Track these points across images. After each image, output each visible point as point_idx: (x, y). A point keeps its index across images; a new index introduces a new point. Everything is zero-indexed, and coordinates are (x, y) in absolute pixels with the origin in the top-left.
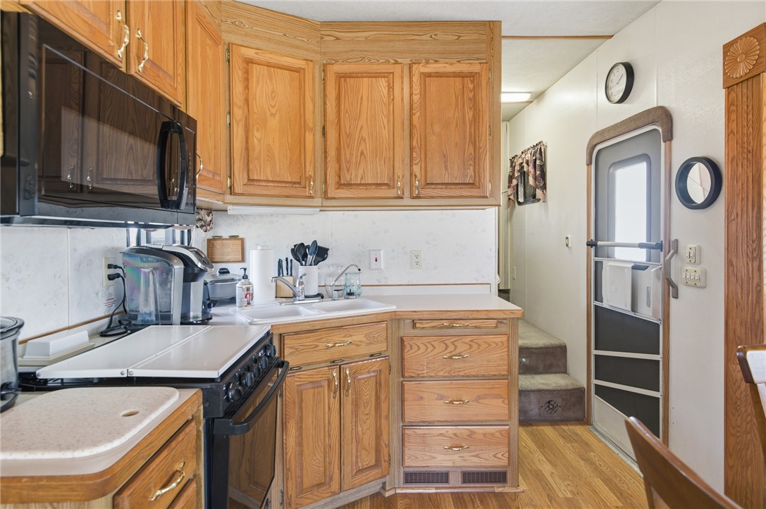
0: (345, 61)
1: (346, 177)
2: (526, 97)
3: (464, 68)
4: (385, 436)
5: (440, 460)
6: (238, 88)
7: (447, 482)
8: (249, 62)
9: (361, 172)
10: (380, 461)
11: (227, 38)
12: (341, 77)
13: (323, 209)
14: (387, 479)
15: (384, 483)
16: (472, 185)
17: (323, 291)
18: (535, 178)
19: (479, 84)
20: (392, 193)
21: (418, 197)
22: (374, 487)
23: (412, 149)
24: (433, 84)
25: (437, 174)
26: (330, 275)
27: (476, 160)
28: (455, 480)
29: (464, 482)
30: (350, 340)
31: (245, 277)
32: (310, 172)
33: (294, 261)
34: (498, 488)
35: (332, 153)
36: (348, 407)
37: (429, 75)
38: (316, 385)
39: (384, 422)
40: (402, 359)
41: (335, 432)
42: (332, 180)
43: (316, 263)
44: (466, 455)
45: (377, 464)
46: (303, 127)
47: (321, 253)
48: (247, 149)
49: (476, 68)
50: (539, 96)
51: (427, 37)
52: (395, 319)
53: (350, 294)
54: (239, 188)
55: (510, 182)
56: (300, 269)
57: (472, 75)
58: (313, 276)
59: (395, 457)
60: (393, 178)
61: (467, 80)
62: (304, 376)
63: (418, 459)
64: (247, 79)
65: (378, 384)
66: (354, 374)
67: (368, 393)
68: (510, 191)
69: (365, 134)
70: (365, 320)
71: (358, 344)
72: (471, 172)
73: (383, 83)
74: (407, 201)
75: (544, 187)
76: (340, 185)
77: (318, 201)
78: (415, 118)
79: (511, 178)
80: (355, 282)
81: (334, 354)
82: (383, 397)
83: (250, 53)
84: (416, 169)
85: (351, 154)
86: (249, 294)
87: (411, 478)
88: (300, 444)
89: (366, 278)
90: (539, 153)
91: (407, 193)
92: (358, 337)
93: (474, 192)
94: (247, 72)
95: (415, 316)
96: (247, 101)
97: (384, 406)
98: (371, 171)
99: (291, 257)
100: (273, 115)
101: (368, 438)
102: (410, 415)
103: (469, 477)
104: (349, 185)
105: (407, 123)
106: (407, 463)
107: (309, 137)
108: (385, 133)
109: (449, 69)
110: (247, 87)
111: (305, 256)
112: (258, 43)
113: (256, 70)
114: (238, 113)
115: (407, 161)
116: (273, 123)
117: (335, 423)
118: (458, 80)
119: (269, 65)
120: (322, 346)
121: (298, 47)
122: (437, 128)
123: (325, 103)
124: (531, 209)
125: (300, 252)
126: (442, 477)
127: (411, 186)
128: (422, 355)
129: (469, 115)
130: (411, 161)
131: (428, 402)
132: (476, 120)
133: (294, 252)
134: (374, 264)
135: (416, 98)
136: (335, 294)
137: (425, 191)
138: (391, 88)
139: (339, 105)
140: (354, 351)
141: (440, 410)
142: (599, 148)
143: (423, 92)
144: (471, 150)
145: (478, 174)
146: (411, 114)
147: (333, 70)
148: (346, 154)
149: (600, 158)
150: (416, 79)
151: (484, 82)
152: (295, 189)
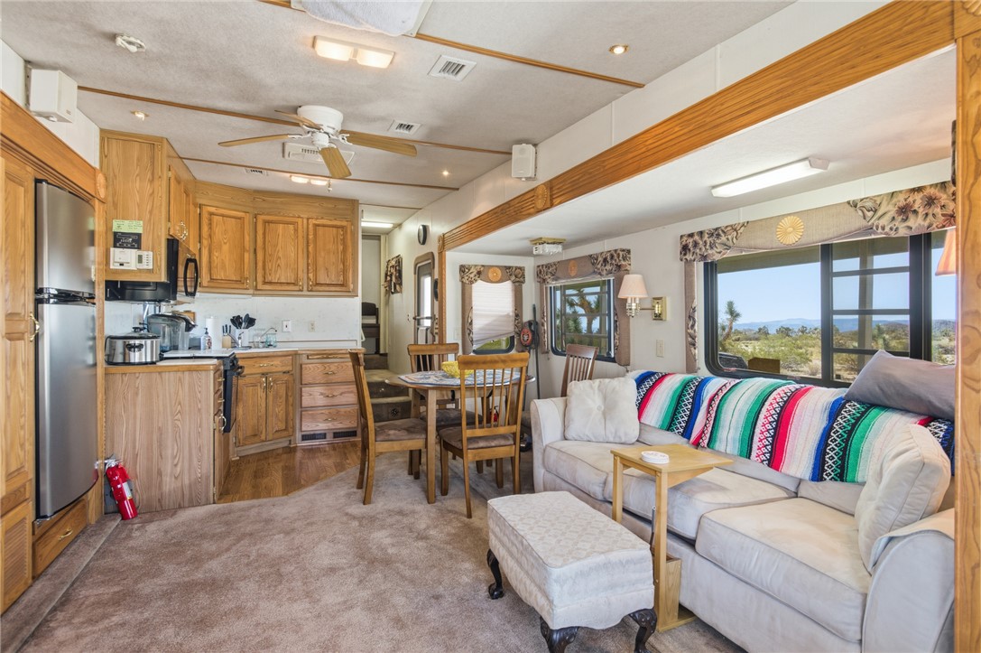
0: (268, 214)
1: (269, 278)
2: (390, 226)
3: (337, 223)
4: (291, 415)
5: (321, 426)
6: (205, 229)
7: (325, 438)
8: (211, 214)
9: (278, 276)
10: (288, 428)
11: (200, 201)
12: (266, 222)
13: (254, 295)
14: (292, 438)
15: (290, 441)
16: (342, 285)
17: (251, 345)
18: (396, 278)
19: (346, 232)
20: (297, 288)
21: (311, 291)
22: (286, 444)
23: (308, 264)
24: (320, 230)
25: (322, 279)
26: (257, 335)
27: (344, 272)
28: (330, 437)
29: (334, 437)
30: (270, 363)
31: (207, 333)
32: (246, 274)
33: (232, 326)
34: (352, 439)
35: (260, 264)
36: (271, 398)
37: (318, 225)
38: (254, 385)
39: (291, 408)
40: (301, 375)
41: (263, 410)
42: (260, 279)
43: (247, 328)
44: (335, 423)
45: (286, 429)
46: (243, 249)
47: (251, 322)
48: (210, 262)
49: (344, 223)
50: (399, 226)
51: (317, 204)
52: (295, 354)
53: (270, 345)
54: (205, 284)
55: (386, 278)
56: (236, 332)
57: (342, 227)
58: (246, 336)
59: (298, 426)
60: (297, 279)
61: (340, 230)
62: (247, 380)
63: (309, 426)
64: (210, 224)
65: (287, 388)
66: (274, 381)
67: (282, 392)
69: (280, 255)
70: (280, 354)
71: (278, 365)
72: (341, 278)
73: (291, 227)
74: (305, 293)
75: (401, 284)
76: (265, 283)
77: (251, 291)
78: (310, 249)
79: (386, 275)
80: (272, 339)
81: (265, 370)
82: (290, 394)
83: (212, 210)
84: (311, 275)
85: (272, 265)
86: (210, 342)
87: (305, 438)
88: (244, 414)
89: (279, 337)
90: (399, 261)
91: (305, 288)
92: (277, 362)
93: (343, 289)
94: (210, 220)
95: (308, 352)
96: (210, 236)
97: (291, 399)
98: (283, 275)
99: (229, 323)
100: (225, 243)
101: (282, 414)
102: (305, 403)
103: (336, 435)
104: (270, 283)
105: (305, 250)
106: (304, 429)
107: (246, 255)
108: (293, 255)
109: (329, 223)
110: (210, 228)
111: (241, 324)
112: (216, 204)
113: (215, 218)
114: (205, 242)
115: (305, 271)
116: (226, 248)
117: (264, 405)
118: (334, 229)
119: (223, 216)
120: (257, 365)
121: (240, 205)
122: (323, 254)
123: (256, 236)
124: (396, 297)
125: (237, 321)
126: (324, 436)
127: (308, 284)
128: (312, 370)
129: (341, 248)
130: (308, 270)
131: (314, 396)
132: (344, 251)
133: (232, 320)
134: (285, 329)
135: (311, 237)
136: (261, 345)
137: (315, 287)
138: (296, 230)
139: (264, 238)
140: (274, 369)
141: (321, 401)
142: (419, 265)
143: (315, 234)
144: (342, 266)
145: (345, 279)
146: (308, 246)
147: (261, 218)
148: (269, 265)
149: (420, 272)
150: (311, 226)
151: (349, 231)
152: (237, 284)
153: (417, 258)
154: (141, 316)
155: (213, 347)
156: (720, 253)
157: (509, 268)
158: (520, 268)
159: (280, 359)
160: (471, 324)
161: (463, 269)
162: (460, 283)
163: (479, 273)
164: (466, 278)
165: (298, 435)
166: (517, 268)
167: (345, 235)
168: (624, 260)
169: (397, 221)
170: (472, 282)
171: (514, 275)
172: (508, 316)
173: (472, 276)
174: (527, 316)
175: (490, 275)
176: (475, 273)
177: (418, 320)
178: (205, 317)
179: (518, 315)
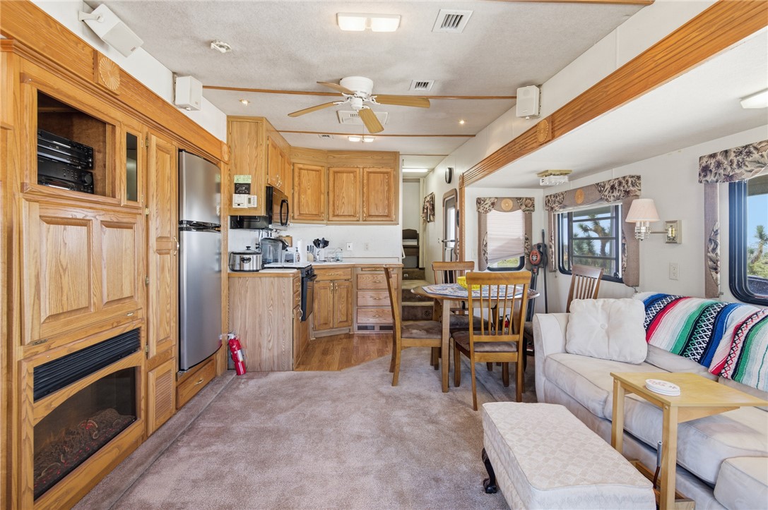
0: (337, 167)
1: (337, 212)
2: (426, 171)
3: (384, 170)
4: (350, 310)
5: (370, 321)
6: (296, 180)
8: (300, 169)
9: (343, 210)
10: (348, 320)
11: (293, 160)
12: (335, 173)
13: (327, 224)
14: (351, 327)
15: (350, 329)
16: (387, 216)
17: (326, 259)
18: (430, 210)
19: (390, 176)
20: (355, 219)
21: (365, 221)
22: (347, 332)
23: (363, 201)
24: (372, 176)
25: (373, 212)
26: (330, 253)
27: (389, 206)
28: (377, 330)
29: (381, 329)
30: (336, 273)
31: (297, 251)
32: (322, 209)
33: (315, 246)
35: (331, 203)
36: (336, 298)
37: (371, 172)
38: (325, 288)
39: (350, 306)
40: (357, 282)
41: (331, 306)
42: (331, 214)
43: (324, 247)
44: (381, 319)
45: (347, 321)
46: (320, 193)
47: (326, 243)
48: (299, 202)
49: (389, 170)
50: (433, 170)
51: (369, 157)
52: (353, 267)
53: (338, 260)
54: (296, 217)
55: (424, 210)
56: (316, 250)
57: (387, 173)
58: (322, 253)
59: (355, 319)
60: (355, 212)
61: (386, 175)
62: (321, 284)
63: (363, 320)
64: (300, 176)
65: (348, 291)
66: (339, 286)
67: (344, 294)
68: (424, 215)
69: (344, 195)
70: (344, 266)
71: (341, 275)
72: (387, 211)
73: (352, 175)
74: (361, 222)
75: (434, 215)
76: (334, 216)
77: (325, 222)
78: (365, 190)
79: (424, 208)
80: (340, 256)
81: (332, 278)
82: (349, 296)
83: (301, 166)
84: (365, 209)
85: (339, 203)
86: (299, 258)
87: (360, 328)
88: (319, 308)
89: (345, 254)
90: (432, 197)
91: (361, 219)
92: (340, 272)
93: (388, 219)
94: (299, 173)
95: (363, 266)
96: (299, 184)
97: (350, 300)
98: (346, 210)
99: (313, 245)
100: (309, 189)
101: (344, 310)
102: (360, 303)
103: (382, 328)
104: (338, 216)
105: (361, 191)
106: (359, 322)
107: (322, 196)
108: (352, 195)
109: (378, 170)
110: (299, 179)
111: (319, 244)
112: (303, 162)
113: (303, 172)
114: (296, 188)
115: (361, 206)
116: (309, 192)
117: (331, 303)
118: (382, 175)
119: (307, 170)
120: (328, 274)
121: (318, 162)
122: (373, 193)
123: (329, 183)
124: (431, 224)
125: (317, 243)
126: (373, 328)
127: (363, 216)
128: (366, 280)
129: (386, 188)
130: (363, 206)
131: (367, 298)
132: (389, 190)
133: (314, 242)
134: (348, 249)
135: (365, 181)
136: (332, 260)
137: (369, 218)
138: (355, 177)
139: (334, 183)
140: (338, 277)
141: (371, 302)
142: (446, 200)
143: (368, 180)
144: (387, 202)
145: (389, 211)
146: (363, 188)
147: (332, 170)
148: (337, 203)
149: (447, 204)
150: (365, 174)
151: (392, 176)
152: (315, 217)
153: (445, 194)
154: (257, 239)
155: (301, 261)
156: (751, 171)
157: (520, 199)
158: (530, 199)
159: (343, 270)
160: (486, 246)
161: (479, 201)
162: (477, 213)
163: (493, 204)
164: (482, 208)
165: (355, 326)
166: (527, 199)
167: (389, 178)
168: (633, 186)
169: (431, 167)
170: (486, 212)
171: (526, 205)
172: (518, 239)
173: (487, 206)
174: (537, 239)
175: (503, 205)
176: (490, 204)
177: (445, 243)
178: (298, 240)
179: (528, 239)
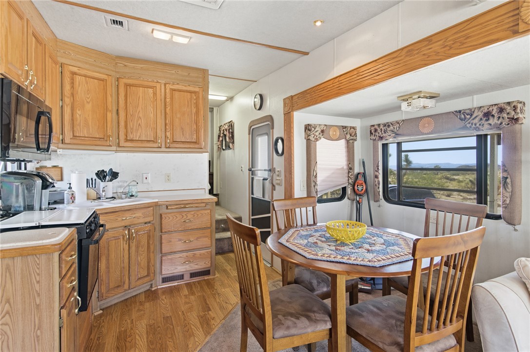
0: (130, 78)
1: (130, 137)
2: (224, 98)
3: (191, 89)
4: (152, 261)
5: (179, 269)
6: (67, 87)
7: (183, 279)
8: (74, 73)
9: (139, 134)
10: (150, 272)
11: (61, 60)
12: (127, 85)
13: (116, 151)
14: (153, 282)
15: (152, 285)
16: (195, 143)
17: (115, 195)
18: (229, 138)
19: (198, 97)
20: (156, 145)
21: (169, 148)
22: (148, 288)
23: (166, 125)
24: (177, 94)
25: (179, 137)
26: (121, 187)
27: (197, 131)
28: (187, 277)
29: (191, 277)
30: (134, 216)
31: (70, 188)
32: (109, 133)
33: (98, 180)
34: (206, 278)
35: (122, 124)
36: (133, 249)
37: (175, 90)
38: (116, 238)
39: (152, 254)
40: (161, 224)
41: (126, 261)
42: (122, 137)
43: (111, 180)
44: (192, 265)
45: (148, 275)
46: (106, 110)
47: (114, 175)
48: (73, 120)
49: (197, 89)
50: (231, 99)
51: (173, 72)
52: (156, 205)
53: (132, 196)
54: (67, 140)
55: (219, 138)
56: (101, 184)
57: (195, 92)
58: (110, 187)
59: (158, 271)
60: (156, 137)
61: (193, 95)
62: (111, 234)
63: (169, 270)
64: (72, 83)
65: (149, 237)
66: (136, 232)
67: (144, 241)
68: (219, 143)
69: (141, 115)
70: (142, 206)
71: (139, 217)
72: (195, 137)
73: (151, 91)
74: (163, 149)
75: (233, 143)
76: (127, 140)
77: (114, 148)
78: (168, 110)
79: (219, 136)
80: (134, 190)
81: (126, 223)
82: (151, 243)
83: (75, 69)
84: (168, 134)
85: (133, 125)
86: (73, 197)
87: (165, 280)
88: (108, 267)
89: (141, 187)
90: (231, 125)
91: (163, 145)
92: (139, 214)
93: (196, 146)
94: (72, 79)
95: (168, 203)
96: (73, 95)
97: (152, 247)
98: (144, 134)
99: (95, 177)
100: (88, 103)
101: (144, 263)
102: (165, 250)
103: (193, 275)
104: (132, 140)
105: (163, 111)
106: (163, 273)
107: (109, 115)
108: (152, 115)
109: (184, 88)
110: (73, 87)
111: (105, 177)
112: (79, 64)
113: (78, 78)
114: (67, 100)
115: (163, 130)
116: (88, 107)
117: (126, 256)
118: (189, 94)
119: (85, 76)
120: (120, 219)
121: (102, 68)
122: (178, 116)
123: (118, 98)
124: (228, 153)
125: (101, 175)
126: (181, 277)
127: (166, 142)
128: (170, 222)
129: (194, 110)
130: (165, 130)
131: (174, 243)
132: (197, 113)
133: (97, 174)
134: (145, 181)
135: (168, 100)
136: (124, 196)
137: (173, 145)
138: (155, 94)
139: (126, 102)
140: (136, 221)
141: (179, 246)
142: (253, 127)
143: (172, 98)
144: (195, 126)
145: (198, 138)
146: (165, 108)
147: (123, 81)
148: (130, 125)
149: (253, 132)
150: (168, 91)
151: (201, 97)
152: (100, 142)
153: (253, 121)
155: (76, 201)
157: (345, 127)
158: (354, 128)
159: (143, 211)
160: (316, 177)
161: (308, 128)
162: (305, 141)
163: (323, 131)
164: (313, 136)
165: (159, 279)
166: (351, 128)
167: (197, 99)
169: (231, 95)
170: (317, 140)
171: (348, 134)
172: (343, 168)
173: (317, 134)
174: (357, 169)
175: (331, 133)
176: (319, 131)
177: (252, 171)
178: (72, 172)
179: (350, 169)
